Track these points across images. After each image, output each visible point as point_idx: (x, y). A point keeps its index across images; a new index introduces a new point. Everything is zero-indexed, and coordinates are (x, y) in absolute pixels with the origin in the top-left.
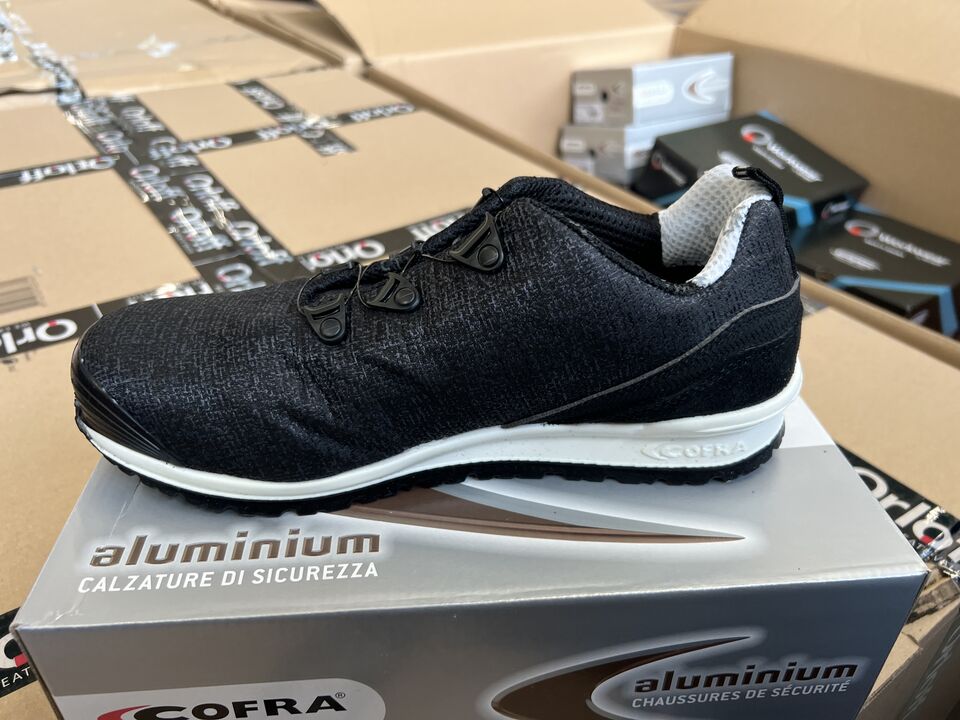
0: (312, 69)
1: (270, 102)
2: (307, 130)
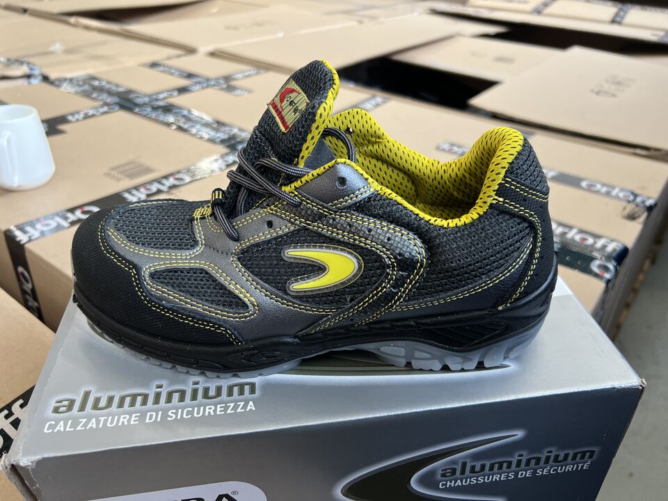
1: (177, 73)
2: (214, 85)
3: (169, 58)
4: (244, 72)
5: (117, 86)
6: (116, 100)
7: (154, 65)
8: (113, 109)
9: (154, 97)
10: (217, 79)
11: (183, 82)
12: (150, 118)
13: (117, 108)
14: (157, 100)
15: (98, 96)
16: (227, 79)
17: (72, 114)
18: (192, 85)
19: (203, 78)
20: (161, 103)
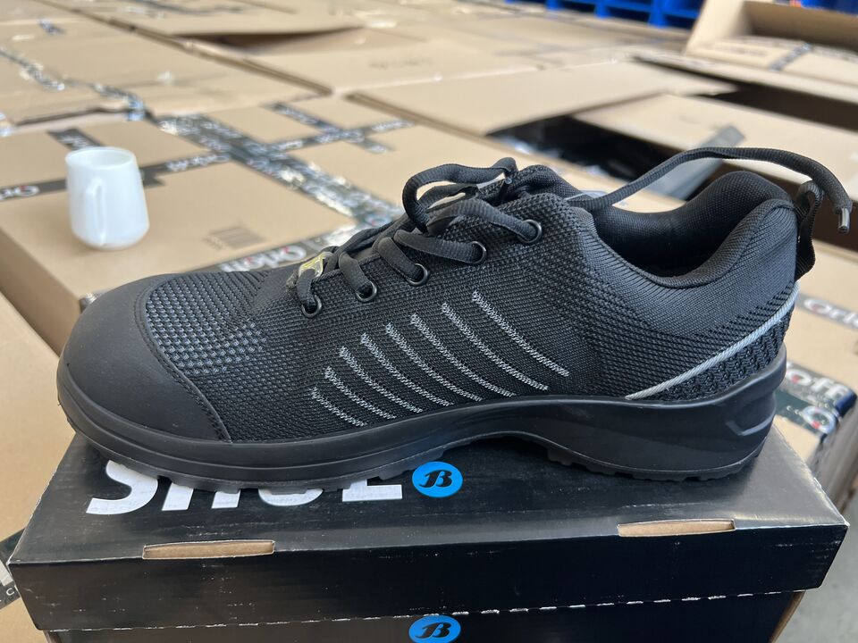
0: (309, 98)
1: (305, 119)
2: (349, 138)
3: (297, 99)
4: (387, 123)
5: (232, 130)
6: (227, 147)
7: (279, 107)
8: (223, 159)
9: (274, 147)
10: (352, 130)
11: (311, 131)
12: (265, 173)
13: (227, 158)
14: (276, 151)
15: (208, 142)
16: (366, 130)
17: (175, 162)
18: (321, 136)
19: (336, 128)
20: (281, 156)
